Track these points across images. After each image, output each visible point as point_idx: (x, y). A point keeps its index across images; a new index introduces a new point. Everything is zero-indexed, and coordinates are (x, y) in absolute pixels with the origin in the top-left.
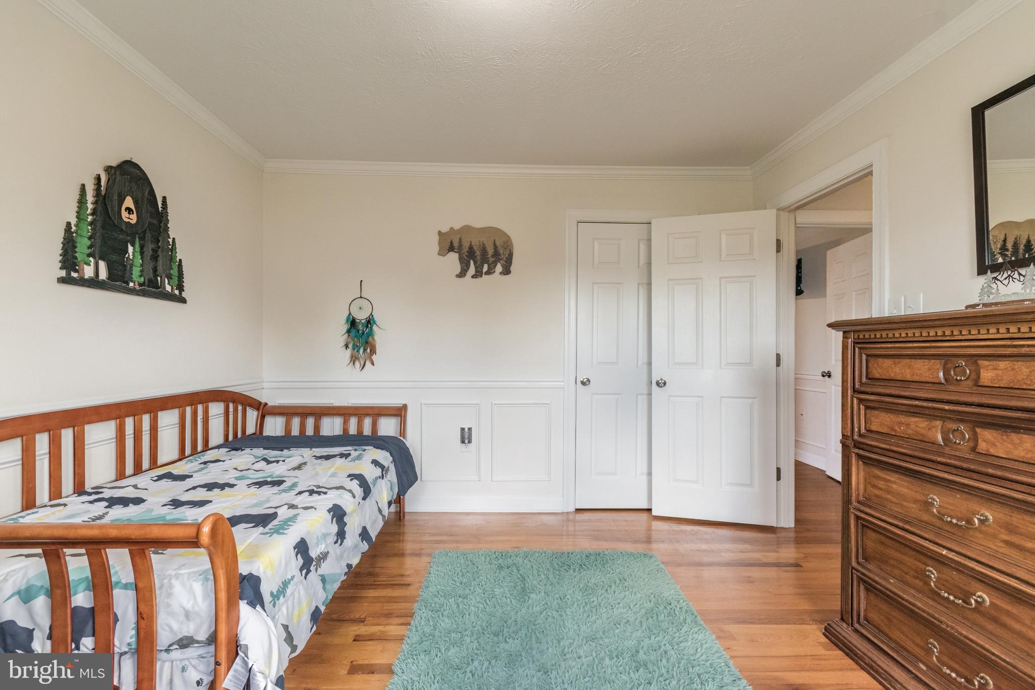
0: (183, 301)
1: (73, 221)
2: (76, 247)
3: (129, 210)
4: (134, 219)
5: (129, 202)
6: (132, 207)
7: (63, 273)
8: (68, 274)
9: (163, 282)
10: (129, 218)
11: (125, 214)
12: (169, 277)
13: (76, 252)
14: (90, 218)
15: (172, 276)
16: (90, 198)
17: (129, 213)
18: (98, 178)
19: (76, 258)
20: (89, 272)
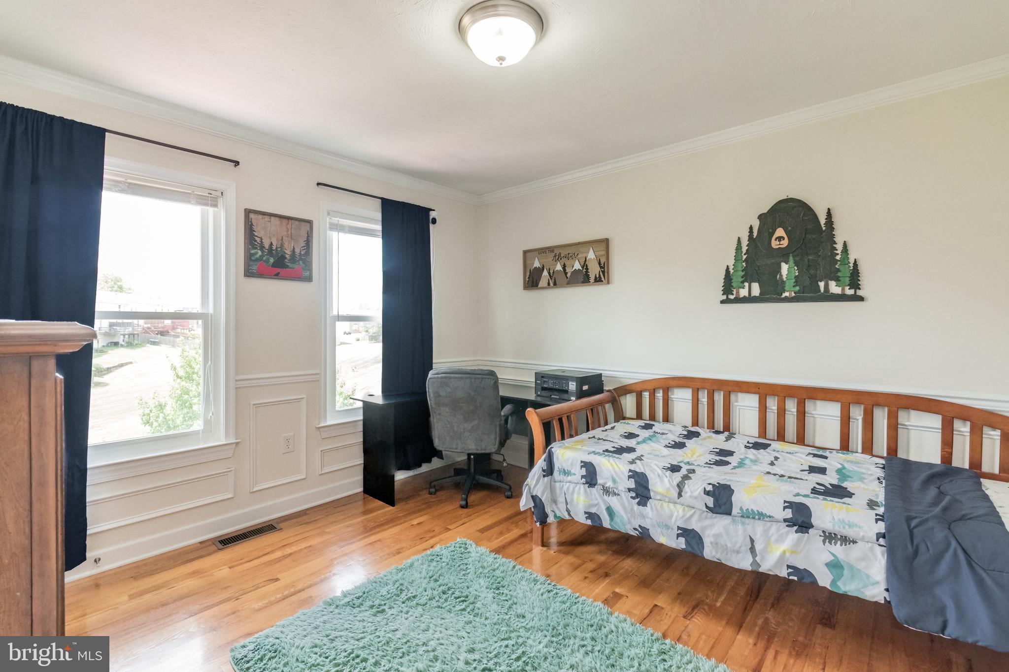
0: (861, 299)
1: (731, 262)
2: (731, 279)
3: (780, 239)
4: (785, 243)
5: (780, 232)
6: (784, 235)
7: (724, 297)
8: (727, 297)
9: (827, 286)
10: (780, 245)
11: (775, 244)
12: (837, 280)
13: (732, 283)
14: (745, 257)
15: (840, 279)
16: (745, 243)
17: (780, 241)
18: (751, 228)
19: (732, 286)
20: (744, 293)
